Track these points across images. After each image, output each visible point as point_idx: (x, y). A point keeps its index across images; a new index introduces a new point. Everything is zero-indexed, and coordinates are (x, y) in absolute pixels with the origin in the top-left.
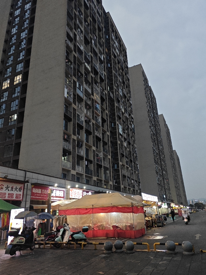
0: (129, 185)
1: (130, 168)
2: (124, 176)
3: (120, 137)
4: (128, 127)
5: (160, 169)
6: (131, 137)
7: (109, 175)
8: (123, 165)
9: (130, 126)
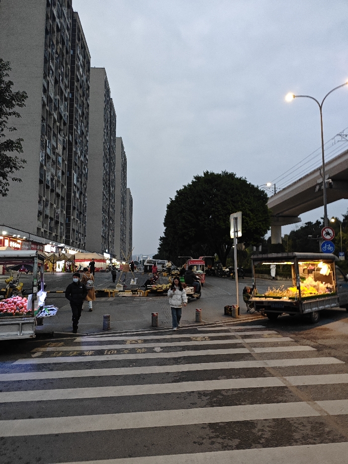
0: (77, 239)
1: (79, 222)
2: (73, 230)
3: (74, 187)
4: (82, 172)
5: (107, 218)
6: (84, 185)
7: (62, 230)
8: (74, 219)
9: (84, 171)
